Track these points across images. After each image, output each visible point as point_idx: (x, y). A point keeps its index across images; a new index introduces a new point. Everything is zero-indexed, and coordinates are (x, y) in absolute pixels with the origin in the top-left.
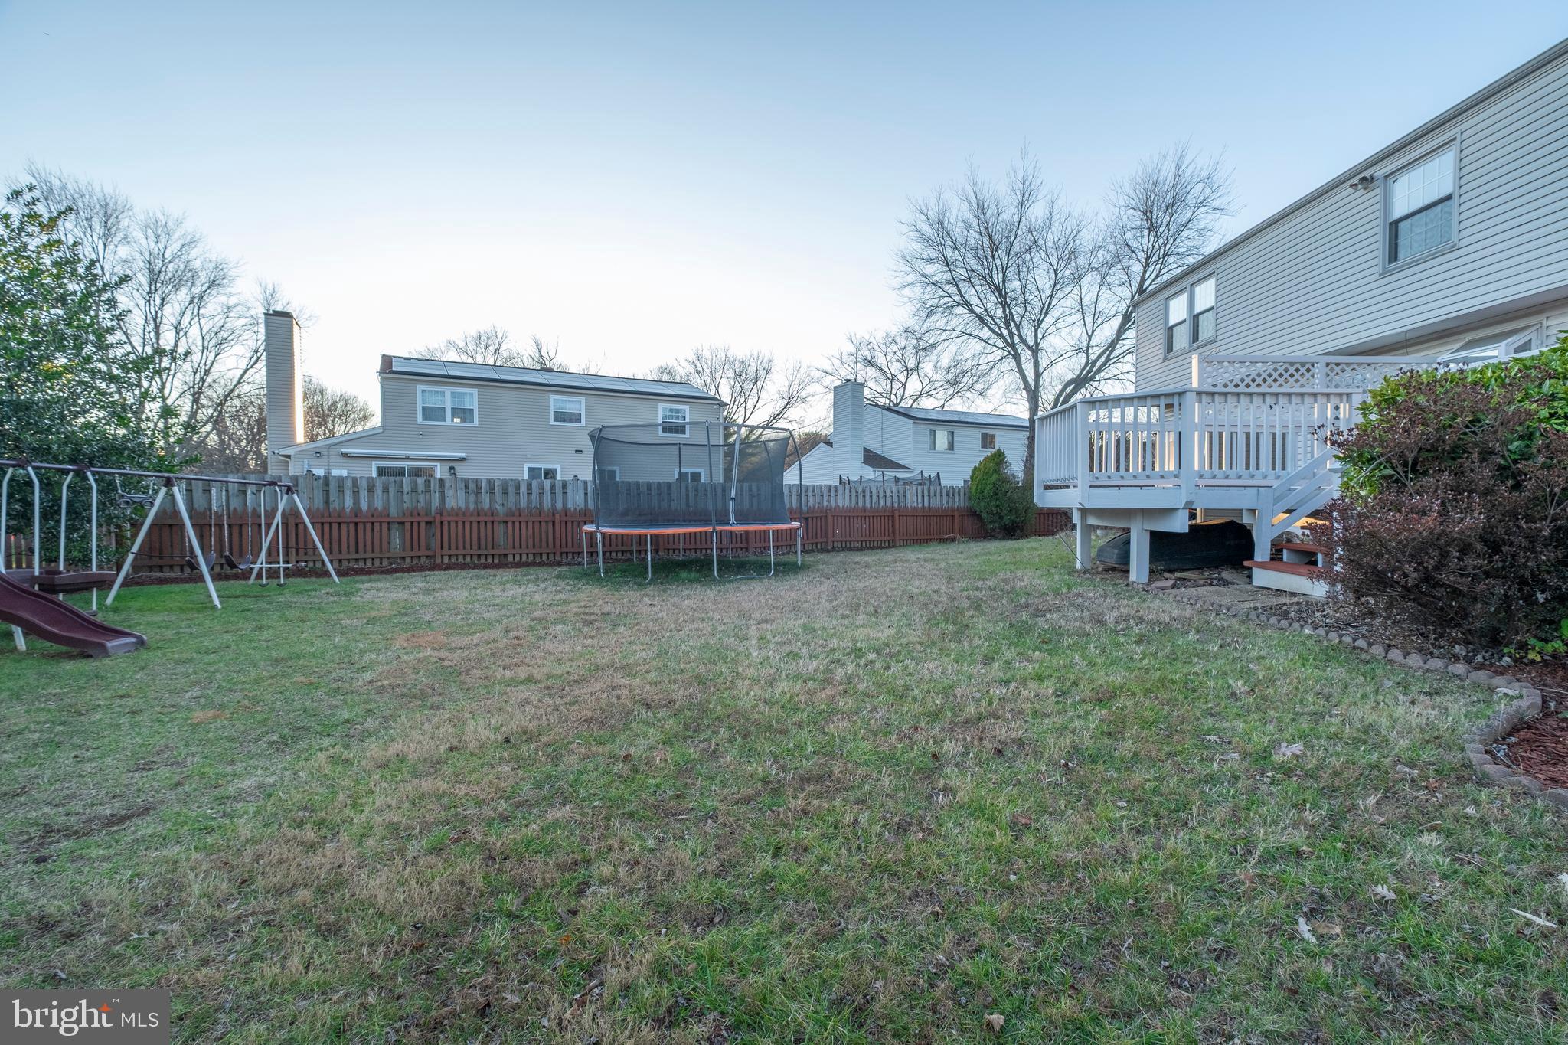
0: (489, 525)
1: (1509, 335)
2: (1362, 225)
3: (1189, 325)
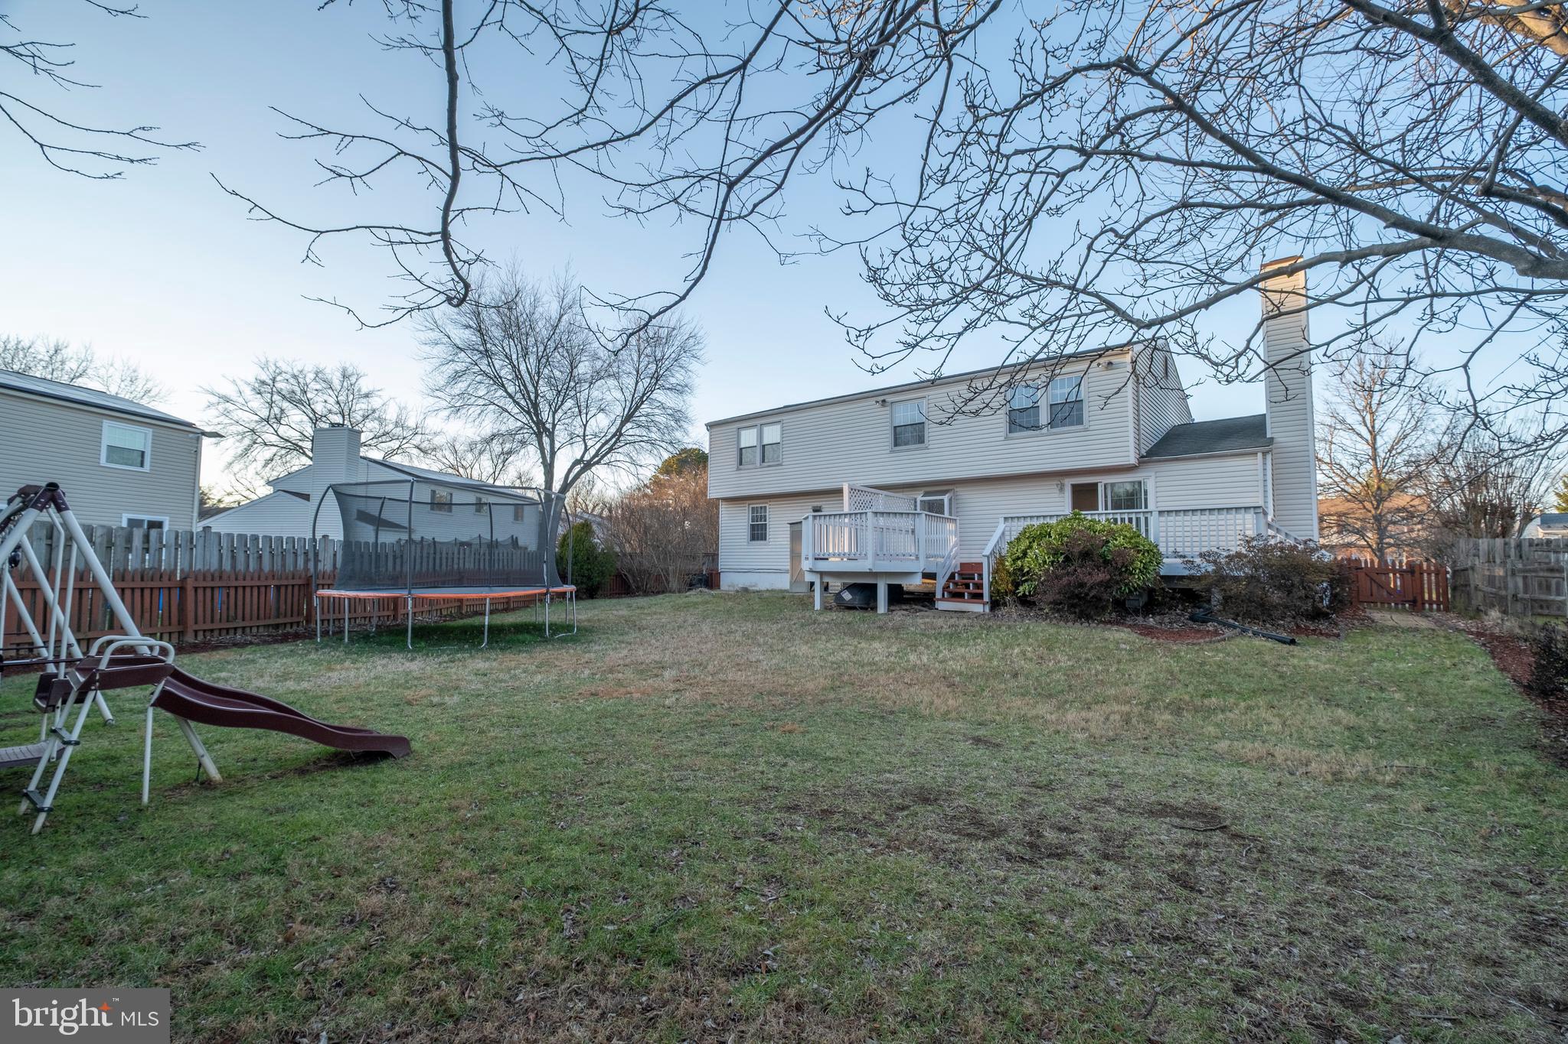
0: (208, 592)
1: (944, 492)
2: (879, 423)
3: (758, 451)
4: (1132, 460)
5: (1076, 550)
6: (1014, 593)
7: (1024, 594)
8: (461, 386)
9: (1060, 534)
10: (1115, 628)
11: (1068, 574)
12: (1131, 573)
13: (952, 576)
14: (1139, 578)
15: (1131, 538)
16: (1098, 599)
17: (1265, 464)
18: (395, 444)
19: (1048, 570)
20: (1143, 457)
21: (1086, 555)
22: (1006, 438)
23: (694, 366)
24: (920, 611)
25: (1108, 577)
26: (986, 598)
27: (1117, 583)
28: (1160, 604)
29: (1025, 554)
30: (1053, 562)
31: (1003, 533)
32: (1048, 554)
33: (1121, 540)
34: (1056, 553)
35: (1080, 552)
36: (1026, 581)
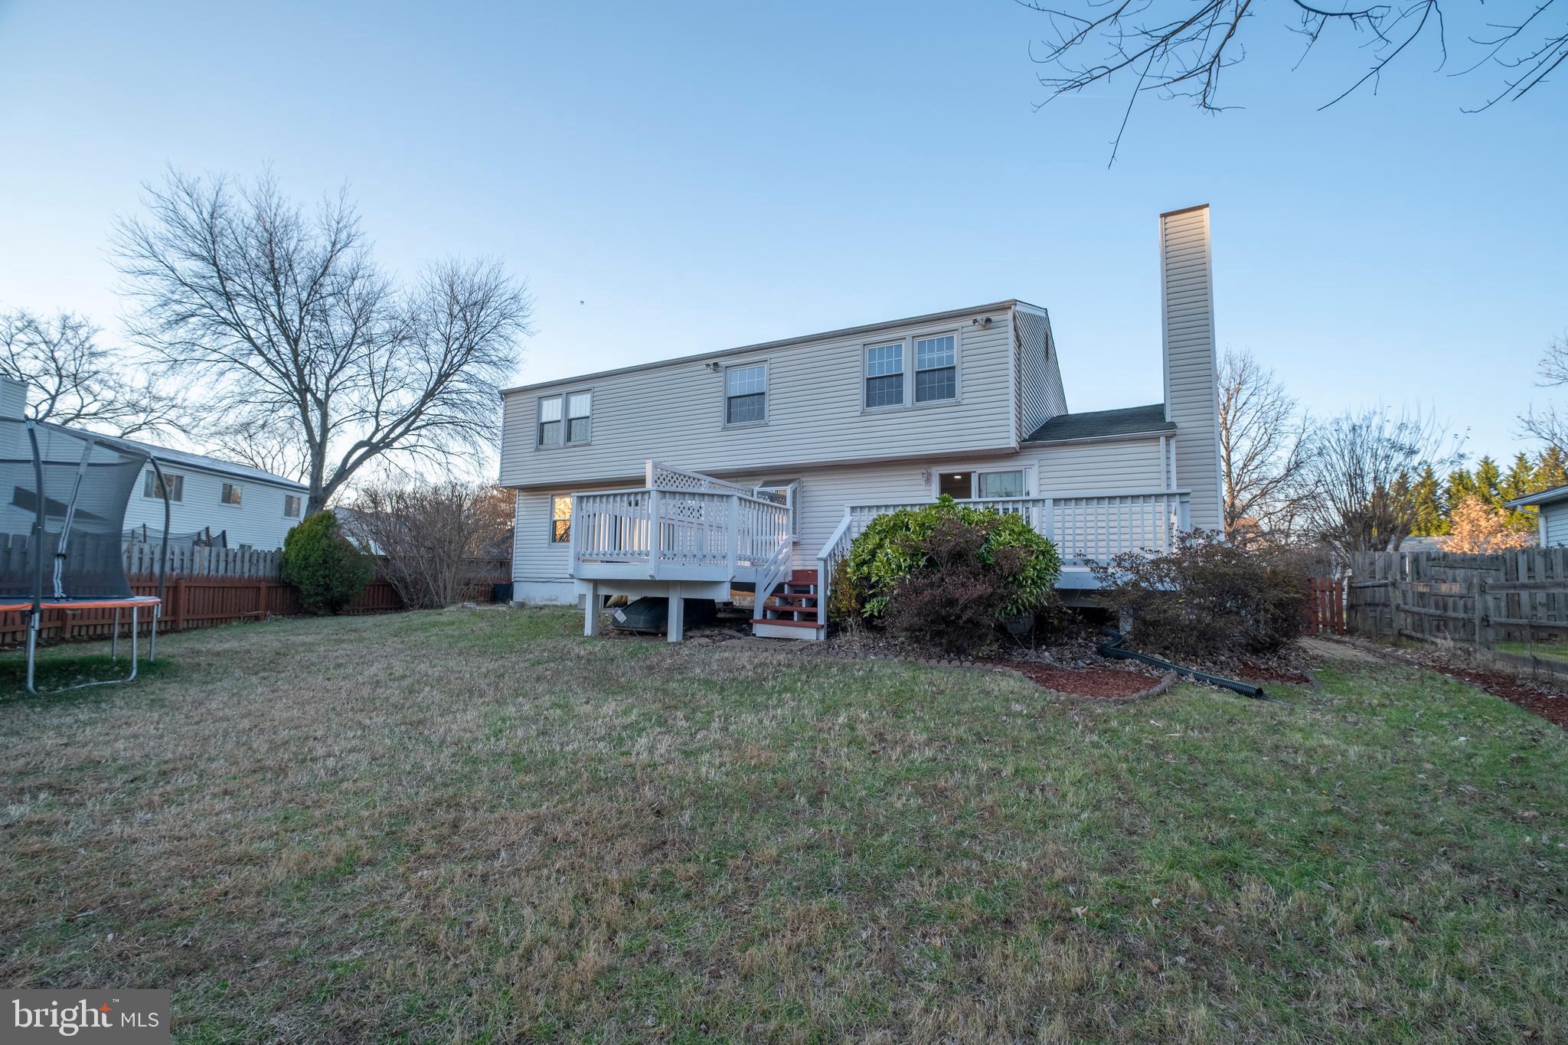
1: (787, 482)
2: (711, 394)
3: (562, 426)
4: (1013, 443)
5: (944, 549)
6: (860, 614)
7: (872, 615)
8: (182, 332)
9: (922, 525)
10: (998, 669)
11: (932, 585)
12: (1021, 586)
13: (779, 589)
14: (1031, 593)
15: (1020, 534)
16: (974, 623)
17: (1168, 451)
18: (141, 418)
19: (903, 579)
20: (1025, 440)
21: (958, 556)
22: (863, 414)
23: (519, 336)
24: (732, 637)
25: (990, 590)
26: (821, 620)
27: (1002, 598)
28: (1055, 630)
29: (873, 553)
30: (910, 567)
31: (849, 528)
32: (904, 554)
33: (1005, 536)
34: (915, 553)
35: (950, 552)
36: (874, 595)
